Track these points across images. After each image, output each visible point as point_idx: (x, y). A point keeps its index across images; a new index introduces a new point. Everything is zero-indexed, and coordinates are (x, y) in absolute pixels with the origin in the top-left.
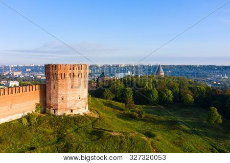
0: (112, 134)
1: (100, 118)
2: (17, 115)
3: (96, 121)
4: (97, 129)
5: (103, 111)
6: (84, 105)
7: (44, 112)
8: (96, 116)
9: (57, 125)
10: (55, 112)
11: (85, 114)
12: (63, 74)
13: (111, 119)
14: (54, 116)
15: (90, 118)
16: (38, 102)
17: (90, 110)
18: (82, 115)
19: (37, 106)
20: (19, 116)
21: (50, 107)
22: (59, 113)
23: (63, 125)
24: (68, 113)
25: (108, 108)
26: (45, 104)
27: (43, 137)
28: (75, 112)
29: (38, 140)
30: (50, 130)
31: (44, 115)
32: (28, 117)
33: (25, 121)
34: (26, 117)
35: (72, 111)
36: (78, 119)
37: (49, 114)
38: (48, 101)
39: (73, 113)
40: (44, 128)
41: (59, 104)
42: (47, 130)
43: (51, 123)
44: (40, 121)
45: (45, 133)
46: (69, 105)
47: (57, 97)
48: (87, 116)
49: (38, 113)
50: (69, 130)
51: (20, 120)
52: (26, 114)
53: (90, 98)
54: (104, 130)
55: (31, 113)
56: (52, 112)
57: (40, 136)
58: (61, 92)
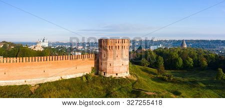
0: (147, 93)
1: (138, 81)
3: (135, 83)
4: (136, 89)
5: (141, 75)
6: (126, 70)
7: (97, 74)
8: (135, 79)
9: (106, 84)
11: (127, 77)
12: (111, 46)
13: (146, 82)
14: (104, 77)
15: (131, 80)
16: (93, 66)
17: (131, 74)
18: (125, 77)
19: (93, 69)
20: (81, 75)
21: (102, 71)
22: (108, 75)
23: (111, 85)
24: (114, 76)
25: (144, 73)
26: (98, 68)
27: (96, 91)
28: (119, 75)
30: (101, 88)
31: (97, 76)
32: (87, 76)
33: (84, 79)
34: (85, 76)
35: (117, 74)
36: (121, 81)
37: (101, 76)
38: (100, 66)
39: (117, 76)
40: (97, 85)
41: (108, 68)
42: (99, 87)
43: (102, 82)
44: (94, 80)
45: (97, 89)
46: (115, 70)
47: (106, 63)
48: (128, 79)
49: (93, 74)
50: (114, 89)
51: (81, 78)
52: (85, 74)
53: (131, 65)
54: (141, 90)
55: (88, 73)
56: (103, 74)
57: (94, 90)
58: (110, 60)
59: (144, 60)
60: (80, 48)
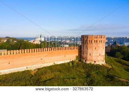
0: (121, 79)
1: (112, 68)
2: (67, 60)
3: (110, 70)
4: (111, 75)
5: (115, 65)
6: (102, 59)
7: (80, 61)
8: (110, 67)
9: (87, 68)
10: (85, 62)
11: (103, 65)
12: (91, 40)
13: (120, 70)
14: (85, 63)
15: (106, 67)
16: (77, 55)
17: (106, 62)
18: (101, 65)
19: (77, 57)
20: (68, 61)
21: (83, 59)
22: (88, 62)
23: (90, 69)
24: (93, 63)
25: (118, 64)
26: (81, 57)
27: (79, 73)
28: (97, 63)
29: (77, 74)
30: (83, 71)
31: (80, 62)
32: (72, 62)
33: (71, 64)
34: (71, 62)
35: (95, 62)
36: (98, 67)
37: (83, 62)
38: (82, 55)
39: (95, 63)
40: (80, 69)
41: (88, 57)
42: (82, 70)
43: (83, 67)
44: (78, 65)
45: (80, 71)
46: (94, 59)
47: (87, 54)
48: (104, 66)
49: (77, 61)
50: (93, 72)
51: (69, 63)
52: (71, 60)
53: (107, 56)
54: (115, 76)
55: (74, 60)
56: (84, 61)
57: (78, 73)
58: (89, 51)
59: (118, 53)
60: (68, 41)
